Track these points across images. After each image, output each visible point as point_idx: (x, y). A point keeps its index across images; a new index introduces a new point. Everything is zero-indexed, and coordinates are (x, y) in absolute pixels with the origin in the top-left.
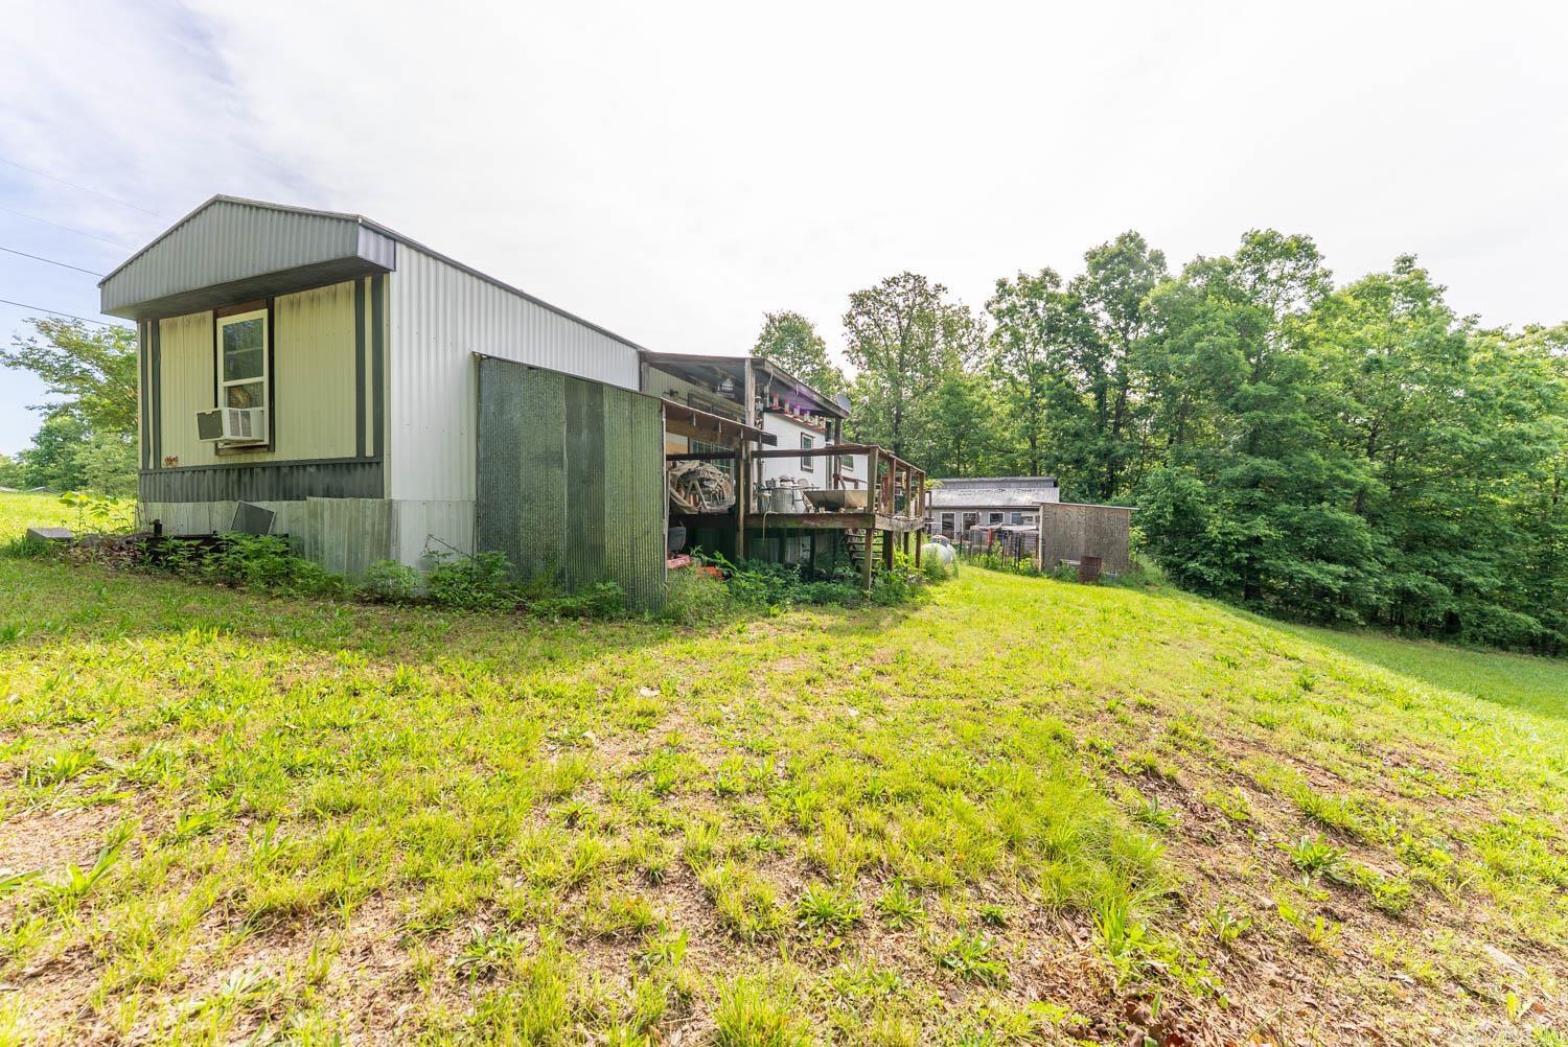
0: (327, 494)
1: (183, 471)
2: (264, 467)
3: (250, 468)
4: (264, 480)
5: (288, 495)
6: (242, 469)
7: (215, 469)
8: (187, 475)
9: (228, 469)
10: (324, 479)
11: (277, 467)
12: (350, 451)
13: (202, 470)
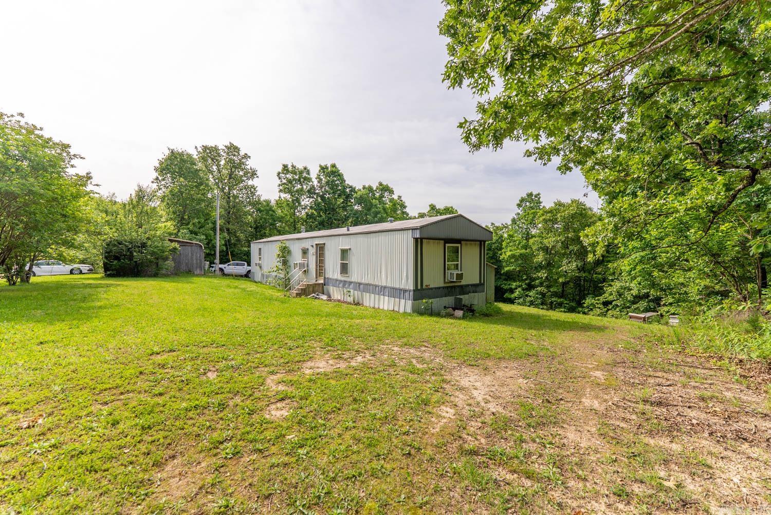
0: (473, 292)
1: (432, 289)
2: (458, 286)
3: (454, 287)
4: (458, 290)
5: (464, 294)
6: (452, 287)
7: (443, 288)
8: (434, 290)
9: (447, 287)
10: (471, 289)
11: (461, 287)
12: (478, 282)
13: (439, 288)
